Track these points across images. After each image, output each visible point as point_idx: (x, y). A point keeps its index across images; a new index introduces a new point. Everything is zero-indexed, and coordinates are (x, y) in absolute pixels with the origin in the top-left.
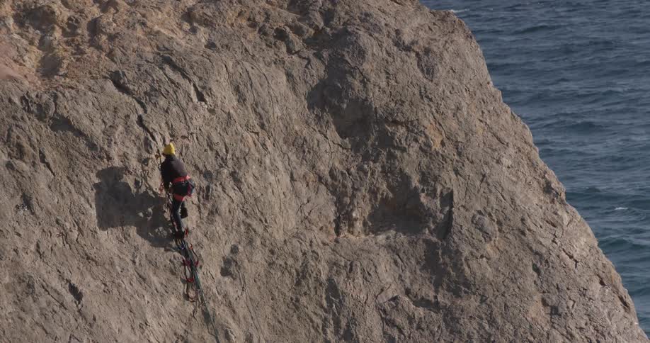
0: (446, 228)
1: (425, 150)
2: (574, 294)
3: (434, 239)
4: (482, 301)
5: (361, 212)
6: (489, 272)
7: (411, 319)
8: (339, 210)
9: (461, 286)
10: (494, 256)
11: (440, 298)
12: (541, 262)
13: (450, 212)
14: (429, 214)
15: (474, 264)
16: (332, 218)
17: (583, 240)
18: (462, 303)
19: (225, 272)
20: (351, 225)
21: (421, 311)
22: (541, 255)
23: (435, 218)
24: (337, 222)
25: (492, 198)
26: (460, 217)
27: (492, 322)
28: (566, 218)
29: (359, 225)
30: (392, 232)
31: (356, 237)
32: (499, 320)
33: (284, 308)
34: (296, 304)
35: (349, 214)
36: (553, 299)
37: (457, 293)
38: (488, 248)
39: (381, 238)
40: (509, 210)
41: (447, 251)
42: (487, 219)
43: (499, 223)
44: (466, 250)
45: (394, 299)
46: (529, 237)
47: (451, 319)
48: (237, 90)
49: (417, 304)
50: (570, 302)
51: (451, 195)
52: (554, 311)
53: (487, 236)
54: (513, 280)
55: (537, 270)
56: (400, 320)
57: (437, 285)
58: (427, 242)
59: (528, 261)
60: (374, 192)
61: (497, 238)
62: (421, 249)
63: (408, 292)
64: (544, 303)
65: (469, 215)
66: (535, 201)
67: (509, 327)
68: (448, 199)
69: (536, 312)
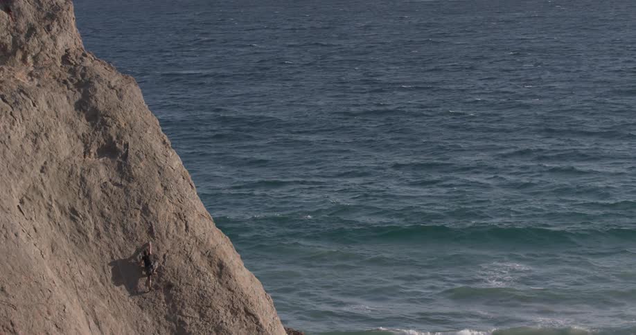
0: (125, 157)
1: (119, 127)
2: (173, 182)
3: (121, 160)
4: (139, 184)
5: (93, 150)
6: (142, 174)
7: (111, 190)
8: (85, 149)
9: (130, 178)
10: (143, 167)
11: (122, 183)
12: (161, 170)
13: (127, 151)
14: (119, 151)
15: (136, 171)
16: (83, 151)
17: (177, 162)
18: (130, 185)
19: (42, 171)
20: (90, 155)
21: (115, 188)
22: (161, 168)
23: (122, 152)
24: (85, 153)
25: (143, 146)
26: (131, 153)
27: (142, 192)
28: (171, 154)
29: (93, 155)
30: (105, 158)
31: (91, 159)
32: (145, 191)
33: (63, 185)
34: (68, 184)
35: (89, 151)
36: (165, 184)
37: (129, 181)
38: (141, 164)
39: (101, 160)
40: (149, 151)
41: (125, 165)
42: (141, 153)
43: (146, 155)
44: (133, 165)
45: (106, 183)
46: (157, 161)
47: (127, 191)
48: (48, 102)
49: (114, 185)
50: (172, 185)
51: (128, 144)
52: (165, 188)
53: (141, 160)
54: (150, 177)
55: (159, 173)
56: (108, 191)
57: (122, 178)
58: (118, 161)
59: (156, 169)
60: (99, 143)
61: (145, 161)
62: (116, 163)
63: (110, 180)
64: (162, 185)
65: (135, 152)
66: (159, 147)
67: (148, 194)
68: (127, 146)
69: (159, 189)
